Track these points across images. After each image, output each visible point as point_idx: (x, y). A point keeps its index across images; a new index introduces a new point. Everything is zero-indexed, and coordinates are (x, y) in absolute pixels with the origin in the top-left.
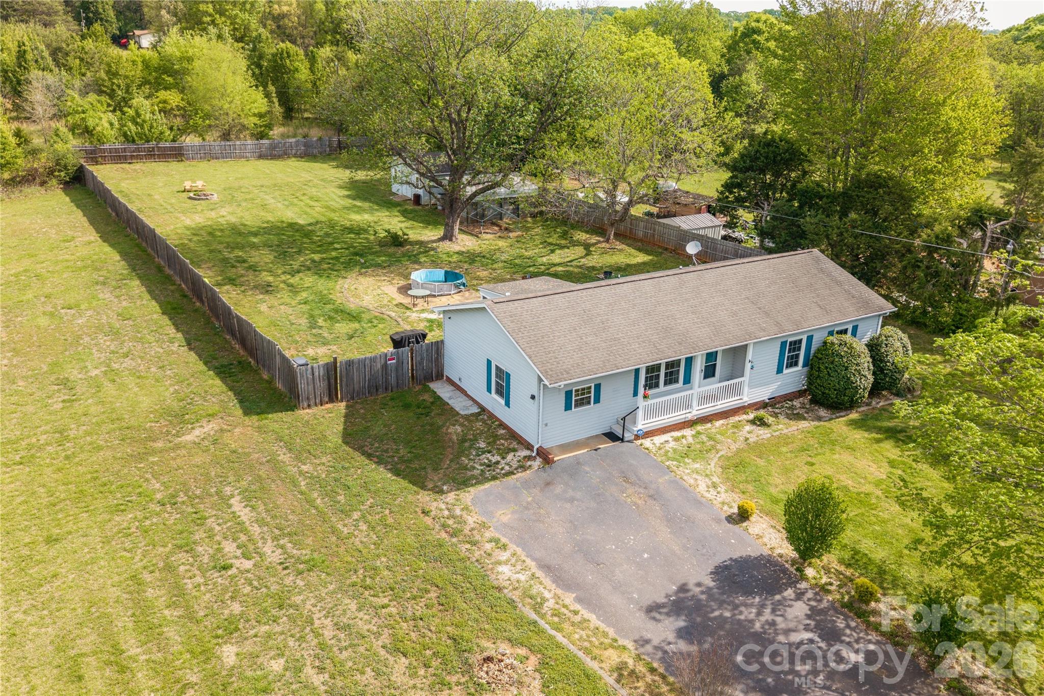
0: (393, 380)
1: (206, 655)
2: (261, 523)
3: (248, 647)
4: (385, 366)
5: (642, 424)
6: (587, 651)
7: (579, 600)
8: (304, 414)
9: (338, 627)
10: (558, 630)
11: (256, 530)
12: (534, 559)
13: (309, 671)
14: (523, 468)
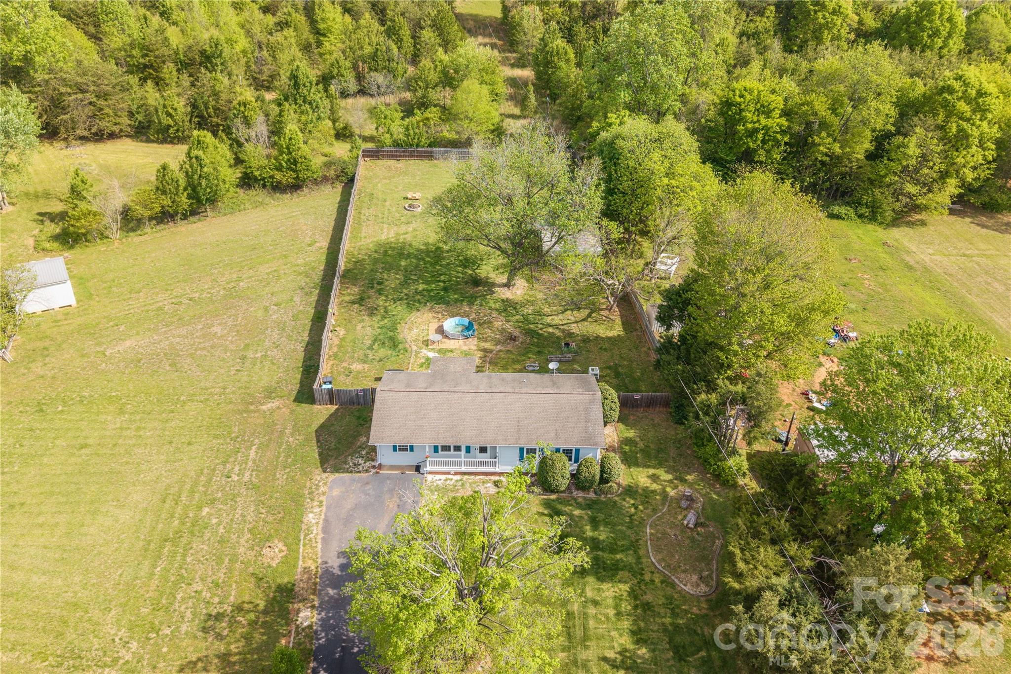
0: (362, 400)
1: (200, 508)
2: (254, 461)
3: (212, 511)
4: (357, 395)
5: (429, 468)
6: (304, 558)
7: (323, 539)
8: (317, 407)
9: (242, 515)
10: (304, 546)
11: (250, 463)
12: (326, 516)
13: (221, 527)
14: (367, 471)
